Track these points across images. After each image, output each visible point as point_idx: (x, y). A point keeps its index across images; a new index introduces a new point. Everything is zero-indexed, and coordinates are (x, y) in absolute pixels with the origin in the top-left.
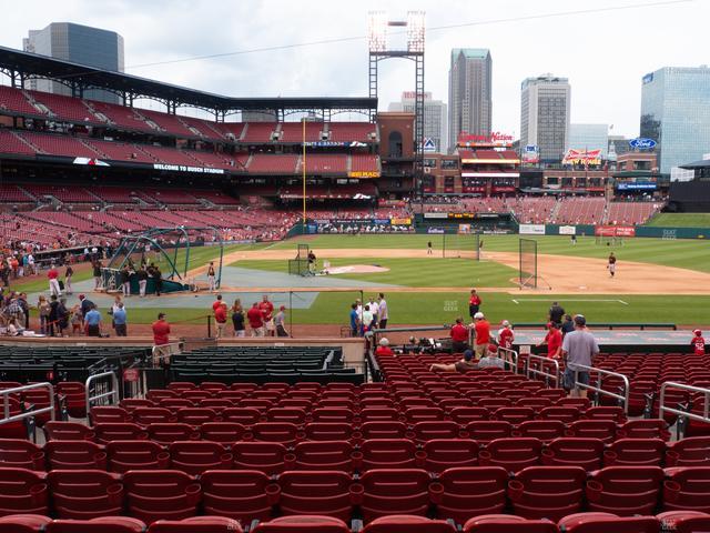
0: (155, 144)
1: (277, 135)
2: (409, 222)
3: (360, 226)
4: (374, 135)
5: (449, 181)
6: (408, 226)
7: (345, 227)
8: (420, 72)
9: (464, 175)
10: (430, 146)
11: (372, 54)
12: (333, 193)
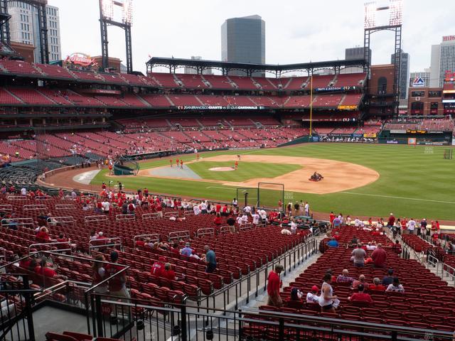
0: (236, 94)
1: (305, 84)
2: (375, 136)
3: (344, 138)
4: (361, 81)
5: (434, 106)
6: (373, 138)
7: (335, 138)
8: (398, 38)
9: (444, 101)
10: (420, 82)
11: (366, 30)
12: (332, 118)
